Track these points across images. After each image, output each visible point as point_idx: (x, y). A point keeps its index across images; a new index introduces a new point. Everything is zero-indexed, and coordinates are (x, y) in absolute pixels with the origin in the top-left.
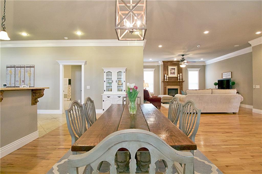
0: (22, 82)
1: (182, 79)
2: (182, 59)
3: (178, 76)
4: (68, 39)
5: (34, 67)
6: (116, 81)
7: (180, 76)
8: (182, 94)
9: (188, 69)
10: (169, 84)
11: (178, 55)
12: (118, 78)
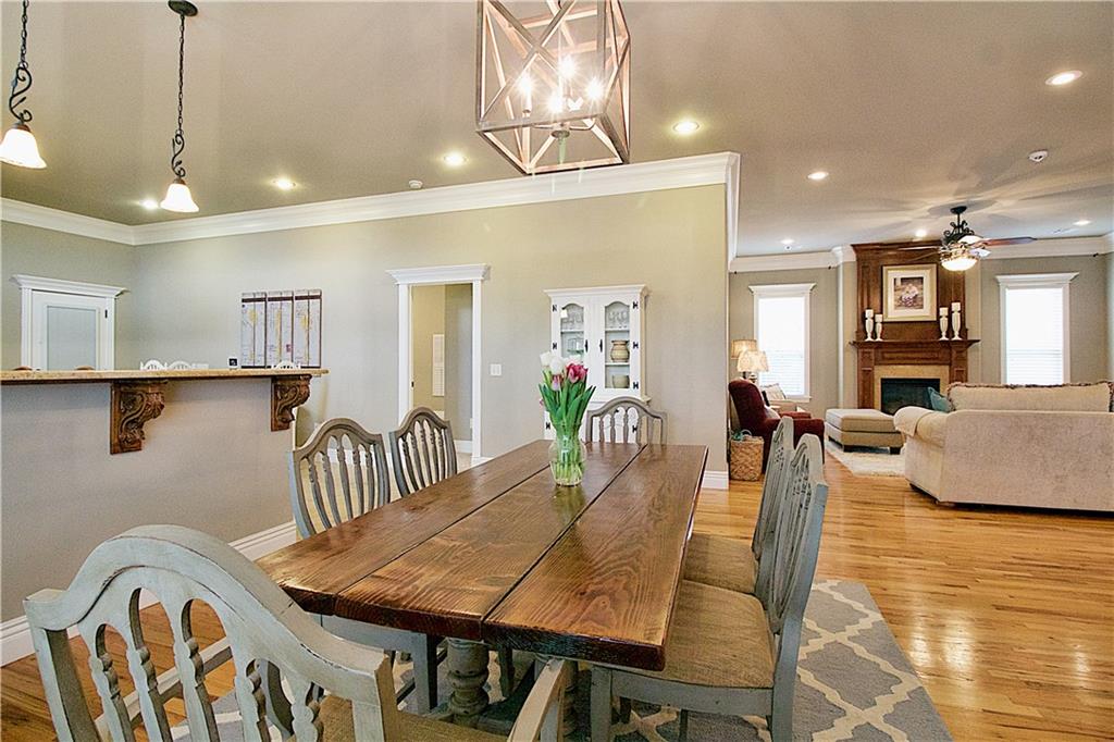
0: (284, 349)
1: (963, 331)
2: (951, 229)
3: (939, 317)
4: (422, 188)
5: (319, 297)
6: (601, 346)
7: (950, 317)
8: (931, 408)
9: (999, 277)
10: (887, 355)
11: (929, 210)
12: (610, 332)
